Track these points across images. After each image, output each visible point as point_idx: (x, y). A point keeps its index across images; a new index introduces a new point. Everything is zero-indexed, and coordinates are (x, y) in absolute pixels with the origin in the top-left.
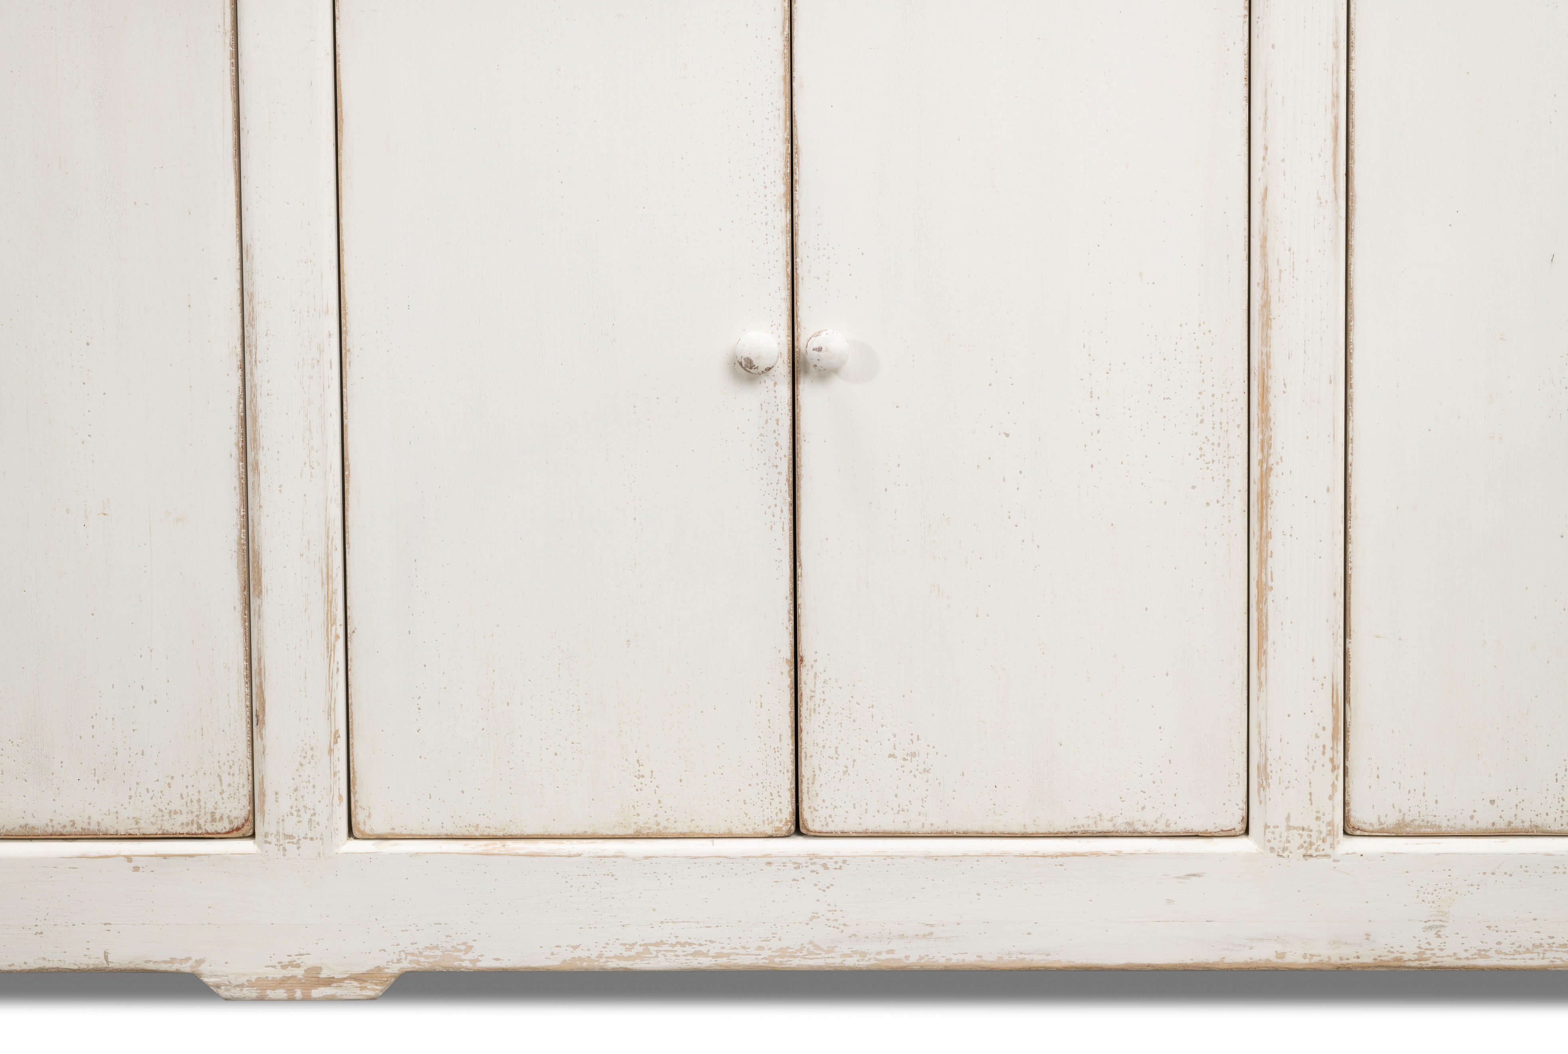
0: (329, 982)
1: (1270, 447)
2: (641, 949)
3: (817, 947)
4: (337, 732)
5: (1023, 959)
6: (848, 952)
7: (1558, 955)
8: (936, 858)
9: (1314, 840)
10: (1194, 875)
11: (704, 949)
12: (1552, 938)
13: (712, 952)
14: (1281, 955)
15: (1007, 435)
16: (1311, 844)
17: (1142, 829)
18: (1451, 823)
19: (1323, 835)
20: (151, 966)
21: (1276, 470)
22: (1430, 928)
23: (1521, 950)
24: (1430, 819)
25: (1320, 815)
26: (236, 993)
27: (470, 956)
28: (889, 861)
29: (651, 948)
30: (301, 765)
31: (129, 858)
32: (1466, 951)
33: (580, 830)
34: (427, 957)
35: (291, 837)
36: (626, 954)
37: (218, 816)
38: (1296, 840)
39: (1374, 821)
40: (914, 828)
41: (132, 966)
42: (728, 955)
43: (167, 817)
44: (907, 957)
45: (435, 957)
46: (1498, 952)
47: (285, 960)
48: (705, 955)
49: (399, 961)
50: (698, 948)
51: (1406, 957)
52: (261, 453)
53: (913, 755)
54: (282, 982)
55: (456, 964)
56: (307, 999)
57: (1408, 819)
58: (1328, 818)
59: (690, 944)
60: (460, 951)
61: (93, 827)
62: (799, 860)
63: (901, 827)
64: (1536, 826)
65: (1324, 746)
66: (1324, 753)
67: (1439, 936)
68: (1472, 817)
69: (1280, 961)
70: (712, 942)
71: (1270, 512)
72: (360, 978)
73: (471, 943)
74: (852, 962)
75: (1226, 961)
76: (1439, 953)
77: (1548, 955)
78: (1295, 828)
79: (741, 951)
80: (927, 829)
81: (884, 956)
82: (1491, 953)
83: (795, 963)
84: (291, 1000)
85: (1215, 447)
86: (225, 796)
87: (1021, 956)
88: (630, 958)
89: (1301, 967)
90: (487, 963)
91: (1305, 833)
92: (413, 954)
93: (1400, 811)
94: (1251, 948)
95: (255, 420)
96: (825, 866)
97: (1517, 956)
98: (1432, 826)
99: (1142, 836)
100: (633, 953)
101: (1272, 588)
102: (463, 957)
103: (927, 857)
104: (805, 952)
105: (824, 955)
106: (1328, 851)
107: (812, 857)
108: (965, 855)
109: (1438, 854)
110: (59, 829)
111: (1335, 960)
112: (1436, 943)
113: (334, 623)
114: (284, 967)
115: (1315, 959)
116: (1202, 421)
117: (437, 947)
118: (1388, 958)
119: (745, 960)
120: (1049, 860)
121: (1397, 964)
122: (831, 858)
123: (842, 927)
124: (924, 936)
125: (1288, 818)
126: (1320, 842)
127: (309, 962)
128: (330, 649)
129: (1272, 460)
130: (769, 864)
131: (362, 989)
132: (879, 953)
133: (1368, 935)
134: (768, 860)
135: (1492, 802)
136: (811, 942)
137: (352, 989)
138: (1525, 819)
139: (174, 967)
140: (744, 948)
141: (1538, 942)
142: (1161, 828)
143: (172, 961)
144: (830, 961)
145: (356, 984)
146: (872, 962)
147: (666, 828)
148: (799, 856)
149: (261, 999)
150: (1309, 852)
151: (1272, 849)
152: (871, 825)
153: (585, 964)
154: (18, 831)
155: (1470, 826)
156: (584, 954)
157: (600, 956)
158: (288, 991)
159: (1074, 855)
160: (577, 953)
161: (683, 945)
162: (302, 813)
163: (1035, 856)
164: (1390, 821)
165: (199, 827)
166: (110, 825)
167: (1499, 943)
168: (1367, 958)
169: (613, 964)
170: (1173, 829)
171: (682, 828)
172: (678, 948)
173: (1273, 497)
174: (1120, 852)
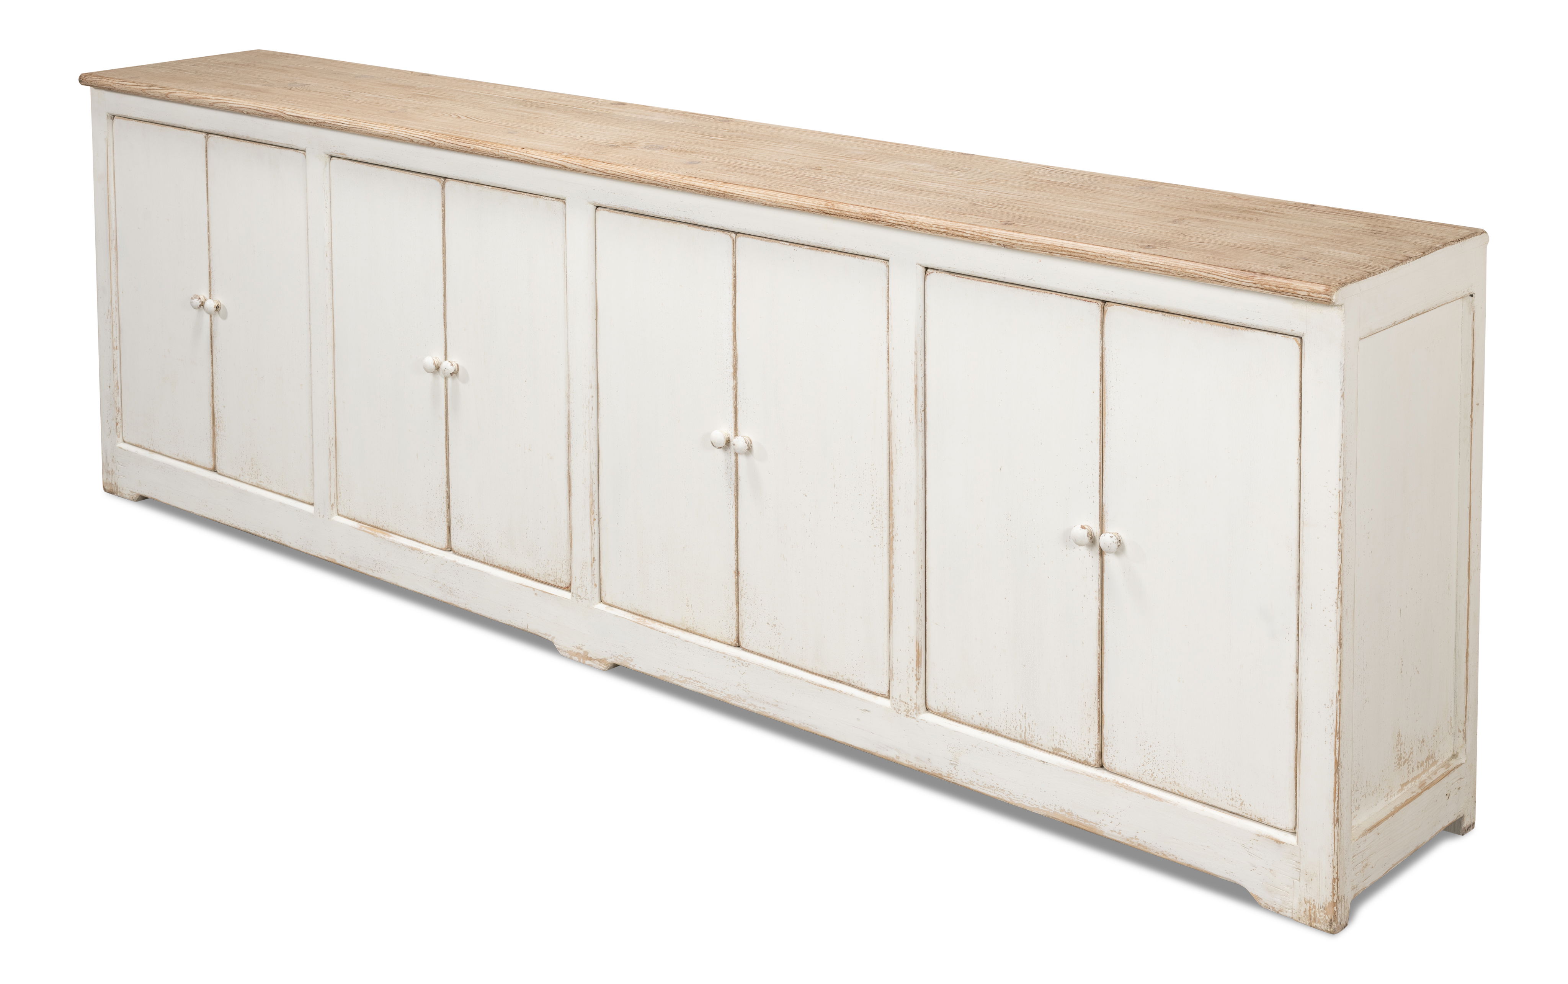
0: (590, 659)
2: (684, 679)
3: (740, 698)
4: (594, 558)
5: (808, 727)
6: (750, 703)
7: (1001, 794)
8: (779, 673)
9: (910, 710)
10: (867, 711)
11: (704, 686)
12: (998, 784)
13: (707, 688)
14: (898, 757)
16: (909, 711)
17: (852, 684)
18: (964, 718)
19: (913, 708)
20: (540, 635)
21: (896, 538)
22: (952, 764)
23: (986, 786)
24: (957, 714)
25: (912, 699)
26: (563, 653)
27: (632, 663)
28: (763, 669)
29: (688, 680)
30: (583, 568)
31: (534, 589)
32: (966, 779)
33: (669, 622)
34: (619, 659)
35: (579, 596)
36: (680, 679)
37: (562, 580)
38: (903, 708)
39: (936, 708)
40: (776, 657)
41: (534, 632)
42: (712, 691)
43: (547, 576)
44: (769, 713)
45: (622, 660)
46: (978, 784)
47: (578, 646)
48: (704, 689)
49: (611, 658)
50: (702, 685)
51: (943, 774)
52: (571, 439)
53: (775, 625)
54: (577, 654)
55: (628, 665)
56: (584, 663)
57: (948, 711)
58: (914, 701)
59: (700, 682)
60: (629, 660)
61: (526, 573)
62: (735, 659)
63: (771, 656)
64: (997, 731)
65: (913, 668)
66: (913, 671)
67: (955, 769)
68: (972, 718)
69: (897, 760)
70: (707, 684)
71: (894, 556)
72: (600, 661)
73: (632, 658)
74: (751, 708)
75: (878, 753)
76: (955, 777)
77: (997, 792)
78: (903, 702)
79: (716, 691)
80: (780, 659)
81: (762, 710)
82: (975, 784)
83: (733, 702)
84: (579, 662)
86: (564, 573)
87: (808, 726)
88: (680, 681)
89: (905, 765)
90: (637, 668)
91: (906, 705)
92: (615, 657)
93: (945, 707)
94: (887, 750)
95: (570, 425)
96: (742, 664)
97: (984, 788)
98: (958, 718)
99: (853, 686)
100: (682, 680)
101: (894, 591)
102: (630, 663)
103: (776, 672)
104: (736, 699)
105: (742, 702)
106: (915, 716)
107: (739, 658)
108: (789, 675)
109: (955, 731)
110: (517, 571)
111: (917, 766)
112: (954, 772)
113: (593, 513)
114: (578, 648)
115: (910, 764)
116: (874, 508)
117: (622, 656)
118: (937, 772)
119: (717, 695)
120: (816, 686)
121: (940, 776)
122: (745, 661)
123: (748, 692)
124: (775, 705)
125: (900, 696)
126: (912, 711)
127: (585, 648)
128: (592, 524)
129: (894, 534)
130: (725, 657)
131: (600, 665)
132: (760, 708)
133: (929, 759)
134: (725, 655)
135: (980, 714)
136: (738, 695)
137: (596, 664)
138: (992, 726)
139: (546, 637)
140: (717, 690)
141: (993, 785)
142: (859, 686)
143: (546, 634)
144: (745, 705)
145: (598, 662)
146: (758, 711)
147: (696, 630)
148: (734, 657)
149: (571, 659)
150: (908, 714)
151: (894, 708)
152: (762, 651)
153: (667, 679)
154: (506, 568)
155: (972, 722)
156: (667, 675)
157: (672, 677)
158: (579, 658)
159: (825, 687)
160: (665, 674)
161: (698, 682)
162: (583, 588)
163: (812, 683)
164: (942, 710)
165: (556, 584)
166: (531, 574)
167: (978, 780)
168: (929, 770)
169: (676, 682)
170: (863, 687)
171: (701, 632)
172: (696, 682)
173: (894, 550)
174: (841, 691)
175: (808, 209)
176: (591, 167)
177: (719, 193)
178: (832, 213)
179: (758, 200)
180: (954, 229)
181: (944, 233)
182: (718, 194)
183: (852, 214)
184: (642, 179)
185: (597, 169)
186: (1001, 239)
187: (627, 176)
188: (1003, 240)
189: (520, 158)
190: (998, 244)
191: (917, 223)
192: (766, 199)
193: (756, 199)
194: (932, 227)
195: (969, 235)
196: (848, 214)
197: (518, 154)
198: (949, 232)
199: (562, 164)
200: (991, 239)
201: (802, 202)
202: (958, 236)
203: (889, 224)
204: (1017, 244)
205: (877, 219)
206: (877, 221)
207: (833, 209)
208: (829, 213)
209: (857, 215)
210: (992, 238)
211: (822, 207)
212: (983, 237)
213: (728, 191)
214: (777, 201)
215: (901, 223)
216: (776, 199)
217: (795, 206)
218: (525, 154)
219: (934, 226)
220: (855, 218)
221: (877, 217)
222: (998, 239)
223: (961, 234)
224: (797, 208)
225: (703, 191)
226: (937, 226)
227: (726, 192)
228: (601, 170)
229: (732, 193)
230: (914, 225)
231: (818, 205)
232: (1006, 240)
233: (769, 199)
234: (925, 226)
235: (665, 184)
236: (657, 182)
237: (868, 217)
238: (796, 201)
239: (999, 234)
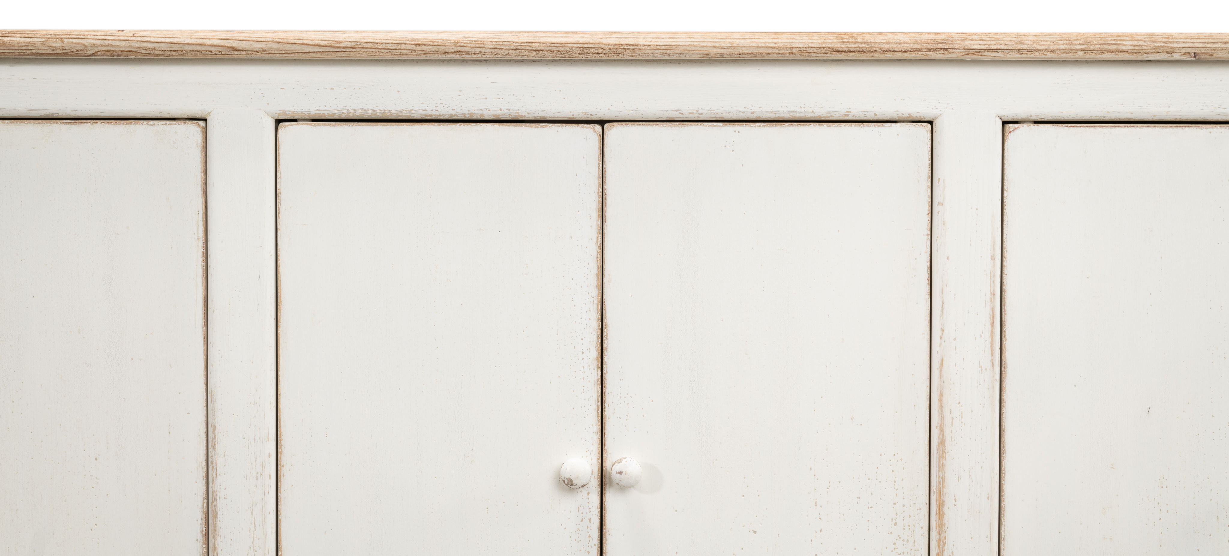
1: (944, 545)
15: (755, 532)
52: (219, 540)
85: (905, 542)
95: (215, 516)
116: (896, 524)
129: (946, 554)
175: (802, 49)
176: (300, 42)
177: (605, 49)
178: (852, 50)
179: (693, 48)
180: (1101, 42)
181: (1082, 50)
182: (600, 51)
183: (895, 46)
184: (424, 48)
185: (316, 42)
186: (1192, 45)
187: (389, 46)
188: (1196, 45)
189: (119, 47)
190: (1185, 54)
191: (1026, 42)
192: (710, 44)
193: (688, 48)
194: (1057, 44)
195: (1132, 48)
196: (886, 46)
197: (114, 40)
198: (1092, 47)
199: (227, 45)
200: (1172, 48)
201: (788, 41)
202: (1109, 51)
203: (971, 51)
204: (1222, 49)
205: (946, 47)
206: (947, 49)
207: (856, 43)
208: (846, 49)
209: (905, 45)
210: (1175, 45)
211: (831, 43)
212: (1158, 47)
213: (622, 43)
214: (735, 45)
215: (995, 47)
216: (732, 43)
217: (774, 48)
218: (133, 39)
219: (1062, 42)
220: (900, 51)
221: (947, 44)
222: (1187, 45)
223: (1114, 47)
224: (777, 51)
225: (568, 49)
226: (1067, 42)
227: (621, 45)
228: (323, 43)
229: (633, 45)
230: (1020, 46)
231: (822, 41)
232: (1201, 45)
233: (717, 45)
234: (1044, 45)
235: (479, 50)
236: (459, 49)
237: (928, 46)
238: (775, 41)
239: (1186, 38)
